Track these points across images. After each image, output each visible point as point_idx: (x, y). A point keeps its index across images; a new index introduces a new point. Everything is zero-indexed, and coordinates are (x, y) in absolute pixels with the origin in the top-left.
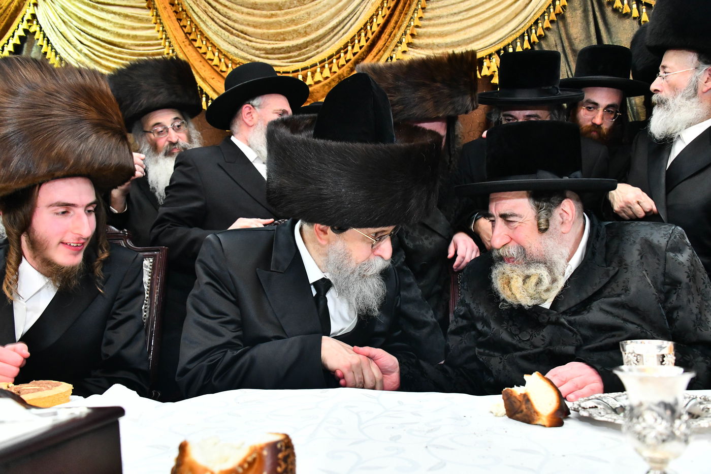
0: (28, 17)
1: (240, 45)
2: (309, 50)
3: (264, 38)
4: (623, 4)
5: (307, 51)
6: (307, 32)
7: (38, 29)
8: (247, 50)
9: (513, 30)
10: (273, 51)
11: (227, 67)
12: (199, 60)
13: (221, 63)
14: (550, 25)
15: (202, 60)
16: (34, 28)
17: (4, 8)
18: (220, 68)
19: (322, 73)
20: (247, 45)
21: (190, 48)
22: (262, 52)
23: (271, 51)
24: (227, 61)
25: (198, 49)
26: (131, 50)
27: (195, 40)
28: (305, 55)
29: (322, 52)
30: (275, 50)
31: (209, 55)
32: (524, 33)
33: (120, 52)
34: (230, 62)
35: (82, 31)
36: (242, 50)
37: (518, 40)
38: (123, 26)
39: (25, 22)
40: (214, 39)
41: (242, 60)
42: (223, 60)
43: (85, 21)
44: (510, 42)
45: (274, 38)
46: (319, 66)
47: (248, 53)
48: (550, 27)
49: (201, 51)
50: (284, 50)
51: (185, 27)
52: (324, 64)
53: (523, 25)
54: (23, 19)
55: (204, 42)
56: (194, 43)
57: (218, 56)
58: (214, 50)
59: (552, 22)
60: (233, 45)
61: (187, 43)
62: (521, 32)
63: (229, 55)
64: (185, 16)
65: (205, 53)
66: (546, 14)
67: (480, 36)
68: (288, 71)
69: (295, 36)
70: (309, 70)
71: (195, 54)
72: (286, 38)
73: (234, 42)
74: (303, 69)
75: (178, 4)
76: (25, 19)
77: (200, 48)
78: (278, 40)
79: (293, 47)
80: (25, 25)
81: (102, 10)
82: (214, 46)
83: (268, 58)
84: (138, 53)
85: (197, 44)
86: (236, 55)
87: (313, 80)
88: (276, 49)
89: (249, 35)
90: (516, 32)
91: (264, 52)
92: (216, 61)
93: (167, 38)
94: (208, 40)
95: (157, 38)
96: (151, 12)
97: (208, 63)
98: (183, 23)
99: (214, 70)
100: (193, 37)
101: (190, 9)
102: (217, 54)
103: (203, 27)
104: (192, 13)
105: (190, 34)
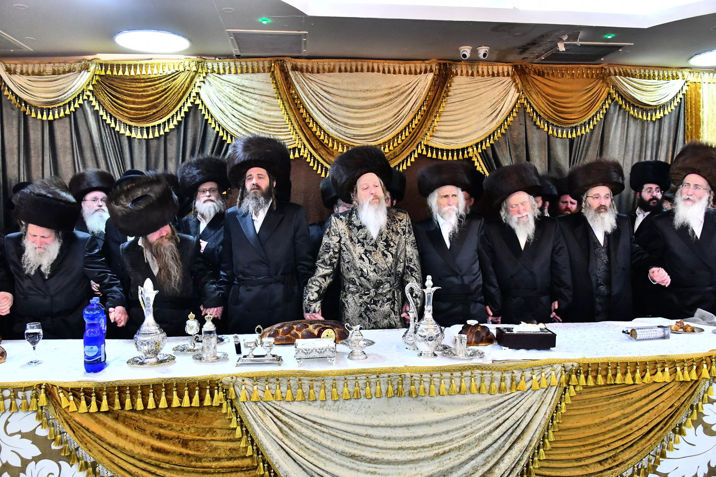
0: (194, 94)
7: (200, 103)
10: (357, 135)
16: (198, 102)
17: (178, 87)
21: (307, 128)
24: (329, 138)
27: (309, 123)
28: (375, 138)
34: (331, 139)
35: (235, 109)
36: (340, 133)
38: (262, 108)
39: (192, 97)
40: (321, 124)
42: (326, 137)
43: (236, 102)
45: (357, 127)
49: (313, 130)
51: (302, 114)
54: (190, 94)
55: (314, 125)
57: (324, 135)
58: (321, 130)
60: (333, 129)
63: (329, 134)
64: (301, 107)
71: (309, 132)
73: (333, 126)
75: (298, 98)
76: (192, 95)
77: (312, 128)
80: (192, 100)
81: (247, 96)
82: (320, 127)
86: (336, 136)
91: (352, 135)
92: (322, 138)
93: (289, 119)
94: (317, 123)
95: (283, 118)
96: (279, 101)
97: (317, 138)
98: (301, 111)
99: (321, 143)
100: (307, 121)
101: (306, 103)
102: (322, 133)
103: (314, 115)
104: (307, 105)
105: (305, 119)
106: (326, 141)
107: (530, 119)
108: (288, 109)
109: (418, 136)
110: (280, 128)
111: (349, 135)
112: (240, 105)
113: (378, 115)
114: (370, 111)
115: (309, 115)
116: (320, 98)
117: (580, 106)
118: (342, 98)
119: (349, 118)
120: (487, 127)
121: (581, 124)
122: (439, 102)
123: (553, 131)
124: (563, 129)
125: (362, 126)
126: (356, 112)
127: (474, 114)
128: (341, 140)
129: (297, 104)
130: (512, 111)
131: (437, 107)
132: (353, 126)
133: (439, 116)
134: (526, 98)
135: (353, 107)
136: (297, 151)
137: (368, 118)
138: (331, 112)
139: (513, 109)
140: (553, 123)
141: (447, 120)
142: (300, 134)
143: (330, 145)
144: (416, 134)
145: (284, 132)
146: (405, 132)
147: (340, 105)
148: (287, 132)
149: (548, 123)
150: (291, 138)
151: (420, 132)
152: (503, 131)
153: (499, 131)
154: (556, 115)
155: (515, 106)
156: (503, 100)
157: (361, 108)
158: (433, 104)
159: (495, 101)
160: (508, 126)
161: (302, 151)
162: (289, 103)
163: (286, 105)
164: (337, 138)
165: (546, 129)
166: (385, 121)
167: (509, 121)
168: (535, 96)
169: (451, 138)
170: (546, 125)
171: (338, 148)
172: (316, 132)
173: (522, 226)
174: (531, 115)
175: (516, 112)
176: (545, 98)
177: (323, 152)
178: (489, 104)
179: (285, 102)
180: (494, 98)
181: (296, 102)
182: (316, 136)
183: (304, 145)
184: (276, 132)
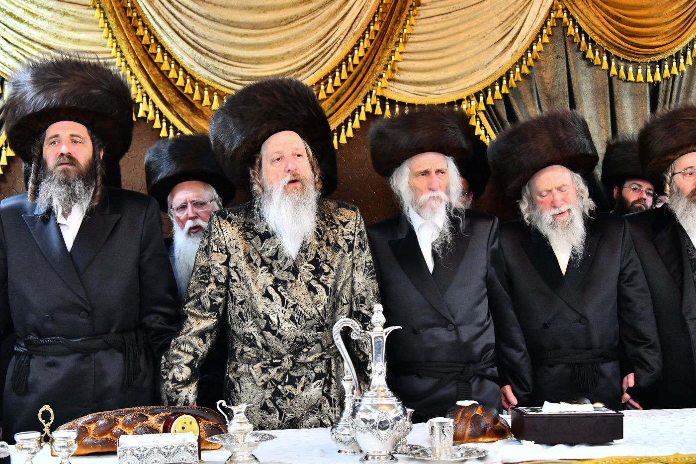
4: (594, 54)
11: (193, 89)
12: (161, 78)
13: (187, 85)
15: (164, 80)
18: (185, 92)
21: (150, 63)
24: (193, 82)
25: (159, 66)
27: (155, 55)
32: (502, 77)
34: (197, 84)
35: (8, 27)
38: (62, 26)
42: (188, 81)
43: (11, 15)
49: (162, 67)
51: (142, 37)
55: (166, 58)
56: (153, 57)
57: (183, 76)
58: (178, 68)
59: (529, 67)
60: (202, 66)
62: (500, 75)
63: (195, 75)
64: (140, 24)
66: (524, 59)
71: (156, 72)
75: (133, 8)
77: (162, 64)
82: (177, 63)
85: (157, 60)
90: (495, 75)
91: (240, 78)
92: (180, 82)
93: (117, 47)
94: (170, 56)
95: (105, 46)
96: (97, 13)
97: (171, 83)
98: (140, 32)
99: (179, 92)
100: (151, 50)
101: (149, 17)
102: (181, 73)
103: (165, 40)
104: (151, 21)
105: (148, 46)
106: (188, 89)
107: (576, 47)
108: (114, 27)
109: (365, 80)
111: (232, 78)
112: (18, 19)
113: (287, 40)
114: (273, 33)
115: (156, 40)
116: (177, 8)
117: (667, 23)
118: (218, 9)
119: (232, 45)
120: (495, 63)
121: (671, 57)
122: (404, 15)
123: (618, 70)
124: (636, 65)
125: (258, 61)
126: (246, 35)
127: (470, 38)
128: (217, 87)
129: (130, 18)
130: (541, 33)
131: (400, 26)
132: (240, 60)
133: (405, 42)
134: (565, 9)
135: (238, 25)
137: (269, 45)
138: (197, 35)
139: (541, 30)
140: (617, 54)
141: (419, 49)
142: (139, 75)
143: (197, 96)
144: (360, 76)
146: (340, 72)
147: (214, 20)
149: (608, 54)
151: (370, 72)
152: (526, 70)
153: (518, 70)
154: (622, 39)
155: (545, 24)
156: (522, 12)
157: (255, 26)
158: (393, 20)
159: (507, 14)
160: (535, 60)
161: (143, 107)
162: (115, 16)
163: (111, 19)
164: (210, 83)
165: (605, 66)
166: (302, 50)
167: (535, 52)
168: (582, 6)
169: (427, 83)
170: (605, 58)
171: (211, 101)
172: (168, 72)
173: (560, 231)
174: (576, 40)
175: (549, 35)
176: (601, 7)
177: (183, 109)
178: (497, 21)
179: (108, 15)
180: (506, 9)
181: (129, 14)
182: (169, 80)
183: (148, 97)
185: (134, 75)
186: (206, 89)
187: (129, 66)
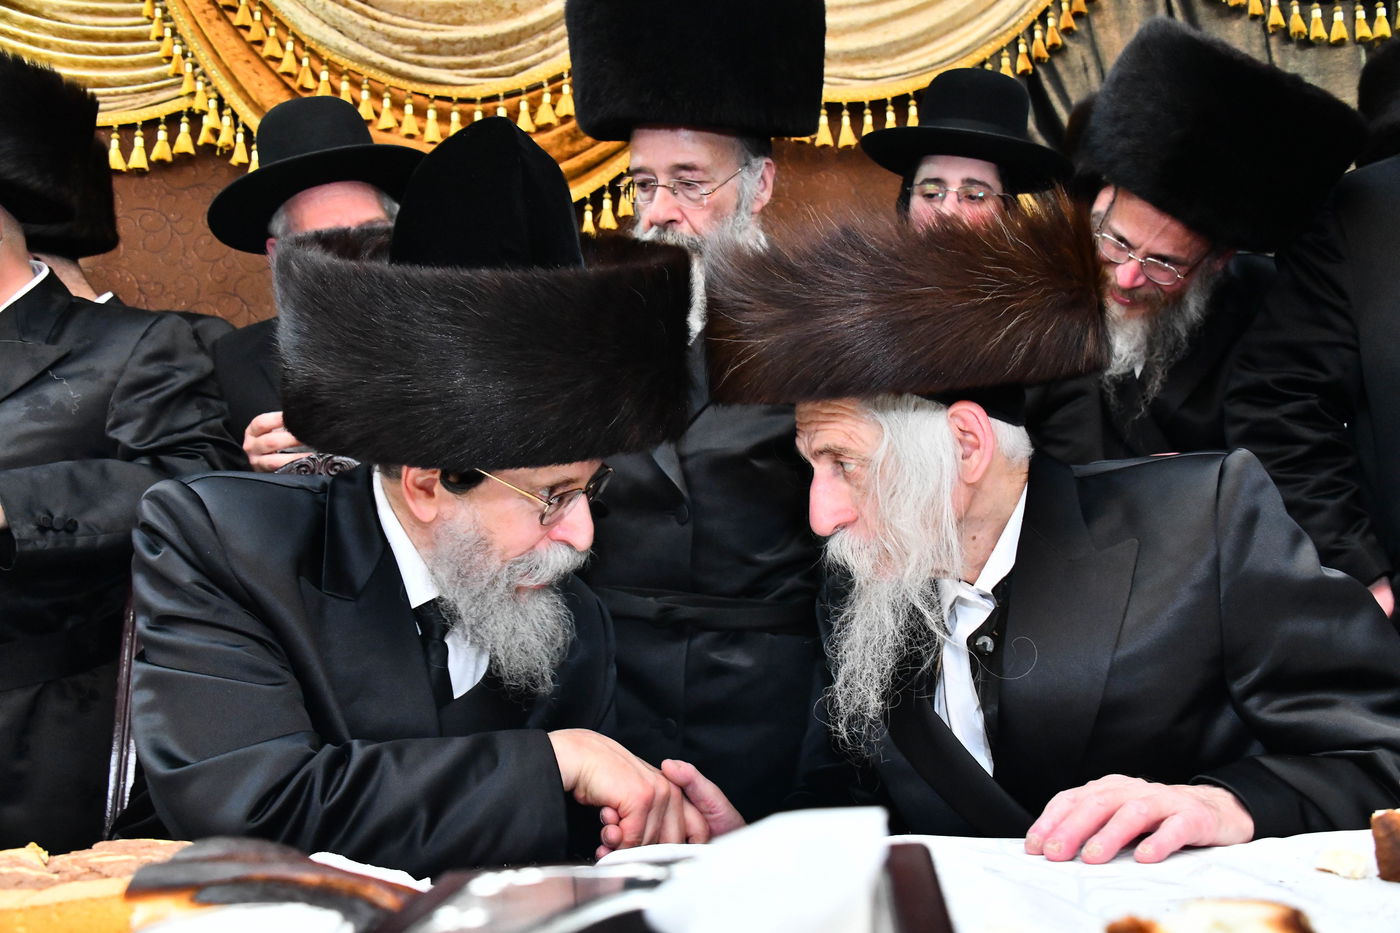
1: (353, 29)
2: (524, 49)
3: (409, 15)
5: (519, 51)
6: (518, 7)
8: (369, 42)
9: (994, 30)
10: (437, 47)
11: (317, 77)
12: (245, 57)
13: (302, 69)
14: (1072, 23)
15: (253, 59)
18: (299, 81)
19: (554, 107)
20: (373, 29)
21: (221, 26)
22: (408, 48)
23: (431, 47)
24: (315, 64)
25: (243, 32)
26: (59, 21)
27: (234, 10)
28: (512, 61)
29: (554, 55)
30: (440, 46)
31: (270, 48)
32: (1017, 38)
33: (29, 25)
34: (325, 67)
36: (357, 40)
37: (1005, 53)
40: (283, 10)
41: (356, 64)
42: (305, 62)
44: (988, 57)
45: (436, 17)
46: (547, 88)
47: (371, 48)
48: (1075, 28)
49: (250, 36)
50: (462, 46)
52: (558, 84)
53: (1016, 19)
55: (257, 16)
56: (230, 15)
57: (294, 52)
58: (283, 35)
59: (1077, 16)
60: (335, 27)
61: (213, 13)
62: (1012, 35)
63: (321, 50)
65: (260, 43)
67: (921, 39)
68: (472, 96)
69: (488, 14)
70: (524, 97)
71: (233, 42)
72: (467, 17)
73: (337, 19)
74: (508, 95)
77: (247, 28)
78: (446, 23)
79: (487, 39)
82: (281, 25)
83: (421, 64)
84: (79, 32)
85: (238, 19)
86: (343, 52)
87: (533, 120)
88: (446, 41)
89: (372, 6)
90: (1000, 35)
91: (413, 48)
92: (288, 64)
94: (267, 10)
99: (285, 85)
102: (290, 46)
106: (305, 79)
110: (119, 38)
128: (367, 71)
136: (184, 127)
145: (135, 52)
148: (143, 51)
150: (165, 77)
161: (209, 121)
164: (354, 66)
182: (262, 60)
183: (220, 101)
184: (100, 52)
185: (193, 56)
186: (345, 77)
187: (181, 37)
